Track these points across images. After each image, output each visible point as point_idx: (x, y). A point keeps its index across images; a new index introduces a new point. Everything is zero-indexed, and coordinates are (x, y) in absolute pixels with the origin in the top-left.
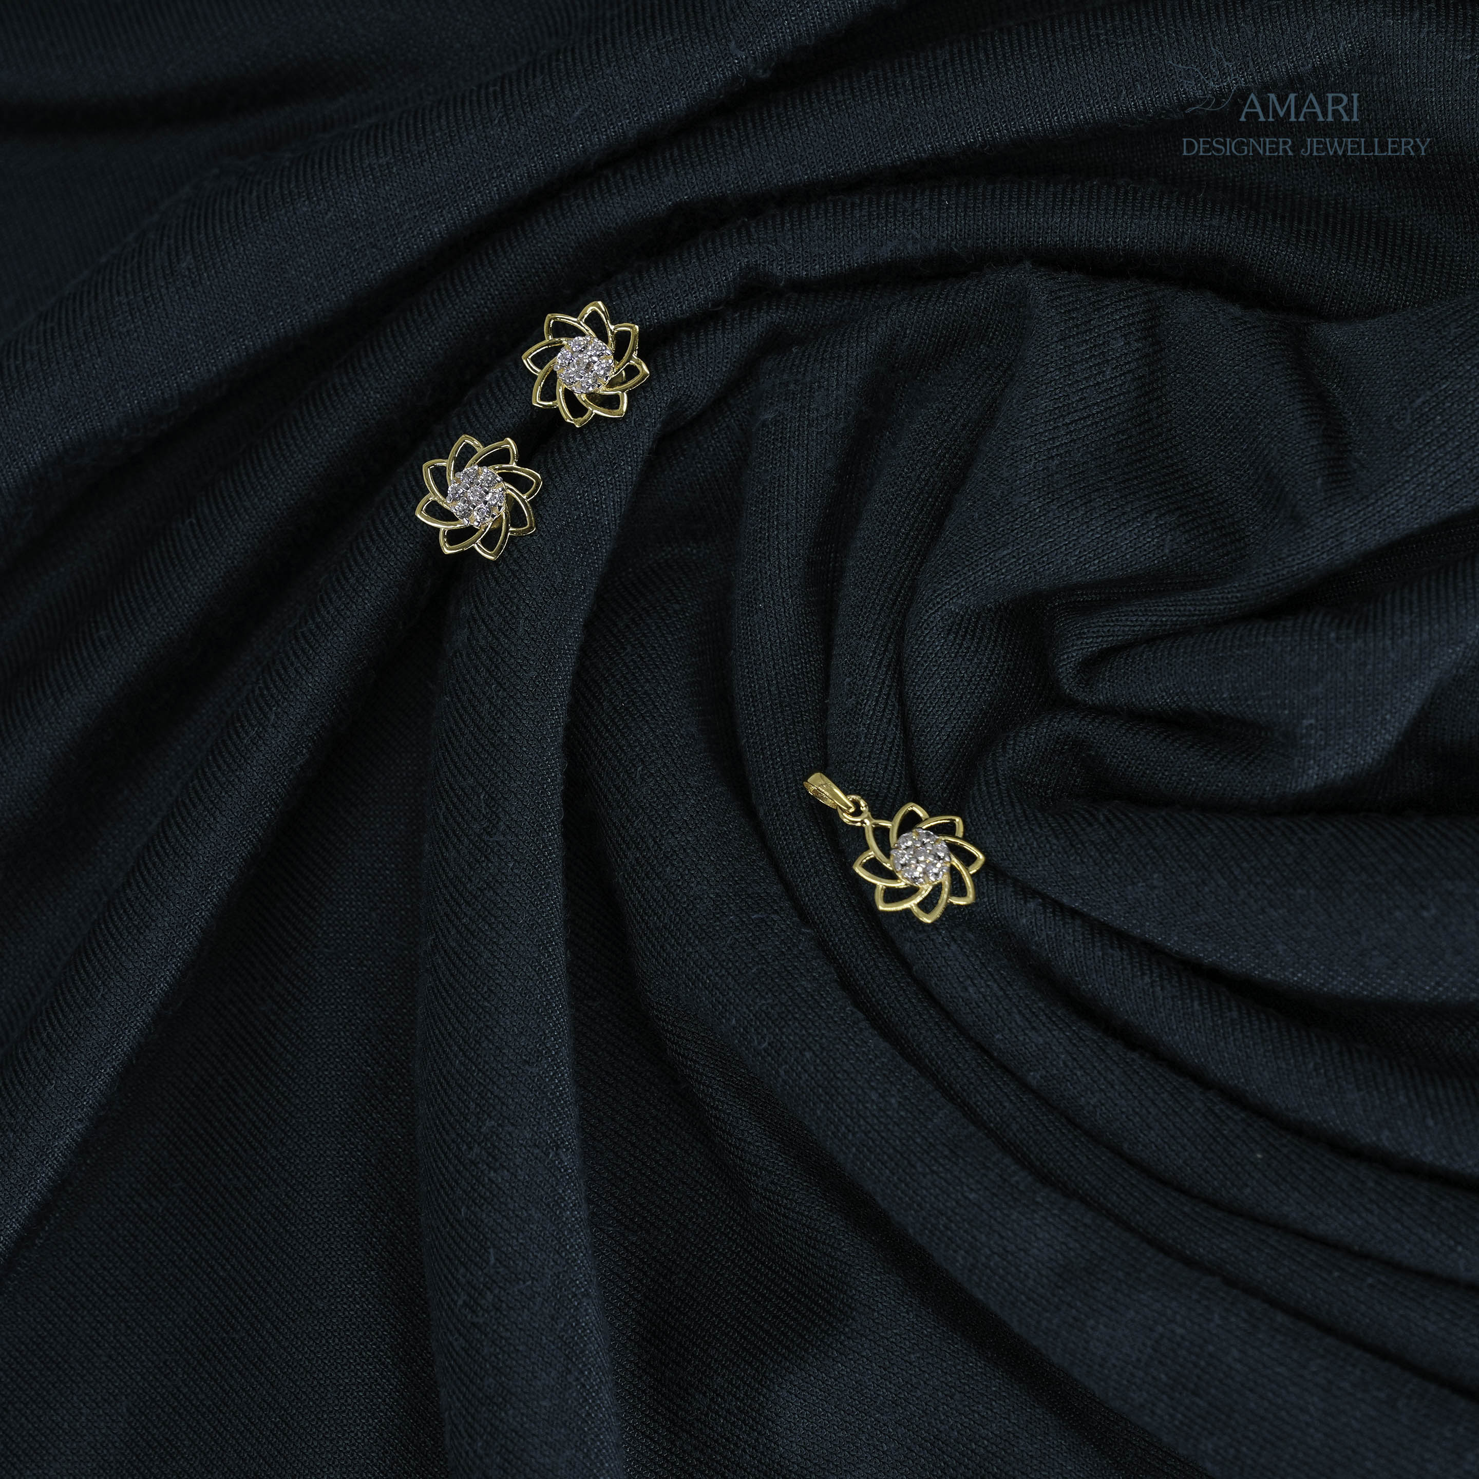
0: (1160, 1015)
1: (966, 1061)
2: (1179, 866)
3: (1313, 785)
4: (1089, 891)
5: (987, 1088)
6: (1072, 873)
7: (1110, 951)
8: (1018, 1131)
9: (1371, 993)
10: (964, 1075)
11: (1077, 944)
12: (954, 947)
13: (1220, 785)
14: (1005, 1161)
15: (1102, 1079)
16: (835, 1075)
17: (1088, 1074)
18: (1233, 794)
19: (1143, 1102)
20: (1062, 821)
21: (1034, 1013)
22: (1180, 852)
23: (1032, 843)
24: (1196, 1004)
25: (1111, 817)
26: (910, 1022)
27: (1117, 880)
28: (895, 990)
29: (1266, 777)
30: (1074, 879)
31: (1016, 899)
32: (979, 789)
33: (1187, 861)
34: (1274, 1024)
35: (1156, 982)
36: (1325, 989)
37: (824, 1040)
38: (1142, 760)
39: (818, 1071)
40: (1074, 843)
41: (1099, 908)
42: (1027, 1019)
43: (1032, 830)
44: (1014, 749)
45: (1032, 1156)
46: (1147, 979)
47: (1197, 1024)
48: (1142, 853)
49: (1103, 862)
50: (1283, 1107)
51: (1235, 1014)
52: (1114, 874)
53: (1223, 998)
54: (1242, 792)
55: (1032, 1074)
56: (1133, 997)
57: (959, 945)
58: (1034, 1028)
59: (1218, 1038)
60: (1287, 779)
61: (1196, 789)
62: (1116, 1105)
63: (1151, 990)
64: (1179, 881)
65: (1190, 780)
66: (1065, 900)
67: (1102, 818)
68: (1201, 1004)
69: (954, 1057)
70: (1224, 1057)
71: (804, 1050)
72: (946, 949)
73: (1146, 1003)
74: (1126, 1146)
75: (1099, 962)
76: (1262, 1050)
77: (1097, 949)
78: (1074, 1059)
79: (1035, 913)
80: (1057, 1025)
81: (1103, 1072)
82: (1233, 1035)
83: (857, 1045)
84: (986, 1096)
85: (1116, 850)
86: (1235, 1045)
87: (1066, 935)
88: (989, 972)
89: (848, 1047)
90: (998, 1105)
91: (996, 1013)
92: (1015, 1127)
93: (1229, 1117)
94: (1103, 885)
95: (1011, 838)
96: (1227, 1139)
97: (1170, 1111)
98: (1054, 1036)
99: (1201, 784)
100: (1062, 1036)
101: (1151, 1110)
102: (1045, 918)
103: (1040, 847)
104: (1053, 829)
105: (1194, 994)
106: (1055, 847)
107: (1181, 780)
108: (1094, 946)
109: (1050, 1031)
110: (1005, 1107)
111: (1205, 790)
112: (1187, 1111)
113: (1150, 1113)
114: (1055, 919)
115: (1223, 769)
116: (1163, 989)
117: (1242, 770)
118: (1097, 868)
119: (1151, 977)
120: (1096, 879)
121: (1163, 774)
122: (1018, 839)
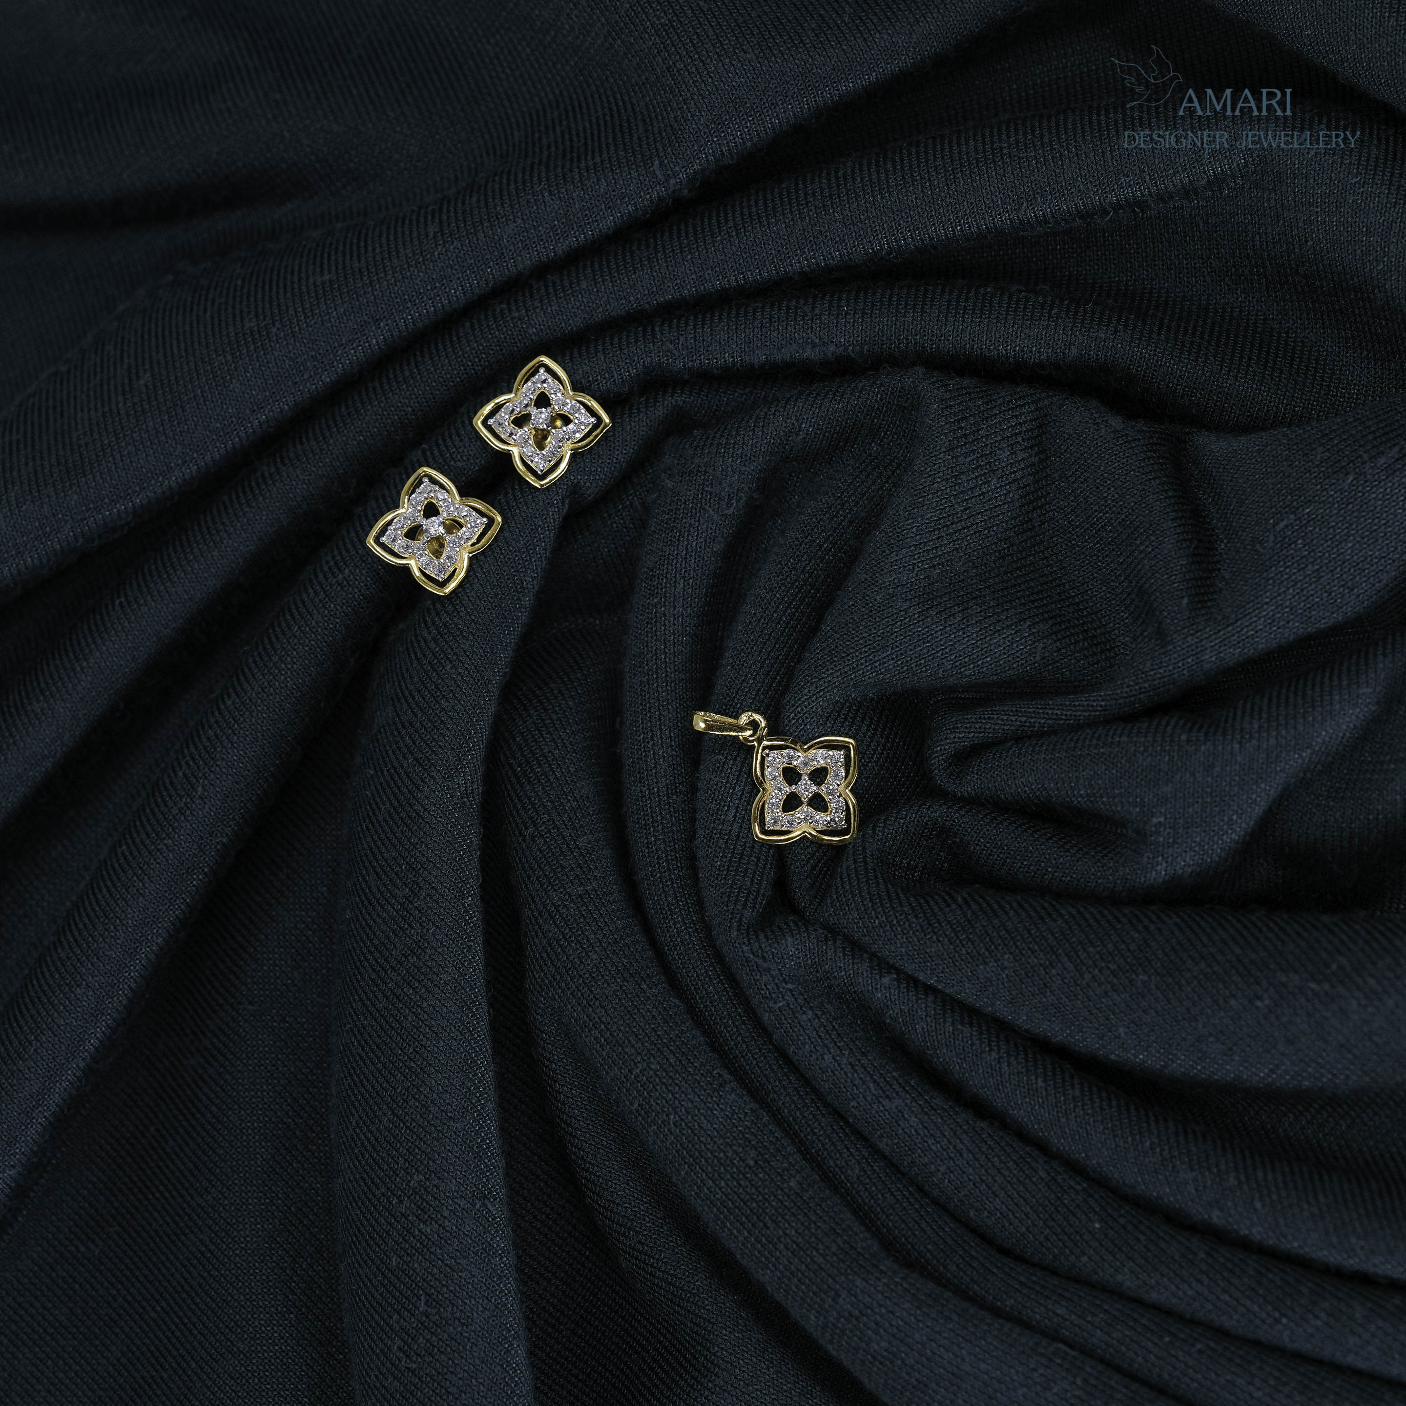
4: (944, 968)
6: (928, 950)
13: (1074, 876)
15: (951, 1147)
17: (939, 1142)
18: (1086, 886)
19: (990, 1171)
20: (922, 901)
21: (888, 1082)
22: (1030, 934)
24: (1040, 1080)
25: (969, 899)
35: (1003, 1058)
42: (881, 1088)
43: (893, 908)
46: (994, 1055)
47: (1040, 1100)
48: (995, 934)
49: (958, 942)
50: (1121, 1181)
51: (1077, 1093)
52: (968, 953)
56: (981, 1071)
58: (887, 1097)
61: (1052, 879)
62: (964, 1172)
65: (1047, 870)
66: (922, 977)
68: (1045, 1081)
69: (810, 1123)
70: (1066, 1133)
73: (993, 1078)
74: (972, 1213)
75: (950, 1037)
76: (1102, 1127)
77: (948, 1025)
93: (1071, 1187)
101: (997, 1178)
102: (899, 993)
105: (1039, 1071)
107: (1038, 869)
108: (945, 1022)
112: (1031, 1180)
113: (995, 1181)
115: (1078, 861)
117: (1096, 863)
119: (998, 1053)
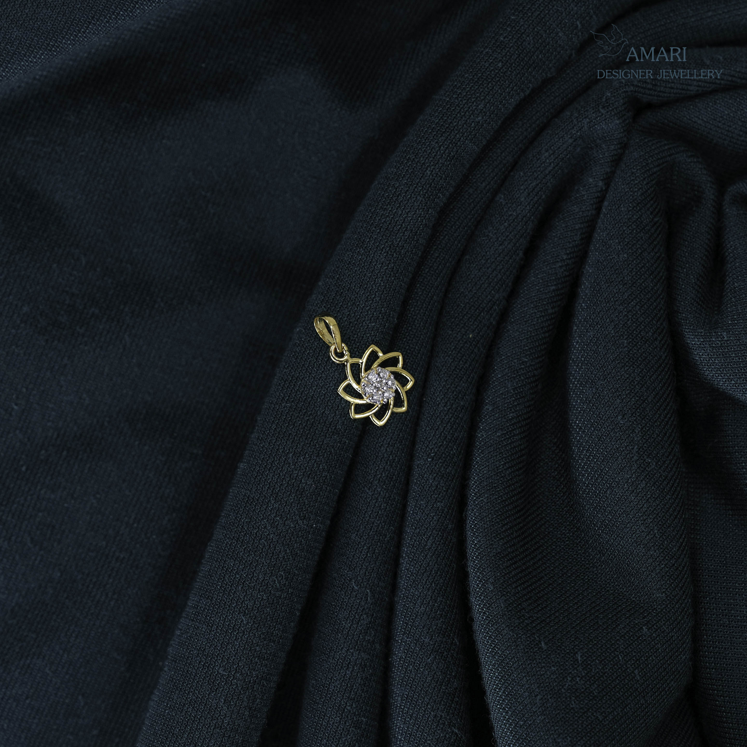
0: (545, 267)
1: (506, 157)
2: (633, 269)
3: (689, 342)
5: (492, 172)
7: (579, 233)
8: (469, 193)
9: (571, 389)
10: (498, 157)
11: (581, 213)
12: (570, 141)
14: (451, 188)
16: (490, 82)
23: (637, 180)
26: (525, 121)
27: (620, 233)
28: (543, 110)
29: (690, 313)
30: (619, 207)
31: (603, 174)
32: (665, 145)
33: (637, 273)
34: (547, 335)
36: (571, 362)
37: (509, 73)
38: (693, 238)
39: (491, 72)
40: (640, 205)
41: (603, 224)
44: (691, 162)
45: (455, 203)
53: (559, 303)
54: (680, 300)
55: (502, 196)
57: (572, 144)
59: (535, 303)
60: (690, 326)
63: (559, 260)
64: (624, 270)
67: (656, 219)
71: (502, 62)
72: (569, 136)
78: (514, 220)
79: (596, 186)
80: (532, 208)
81: (509, 238)
82: (538, 312)
83: (510, 93)
84: (487, 171)
85: (638, 230)
86: (532, 313)
87: (585, 206)
88: (559, 163)
89: (507, 87)
90: (483, 179)
91: (535, 171)
92: (471, 191)
94: (617, 225)
95: (638, 167)
96: (479, 316)
97: (491, 280)
98: (526, 206)
99: (682, 275)
100: (527, 211)
103: (635, 185)
104: (647, 191)
106: (636, 194)
109: (529, 204)
110: (482, 183)
111: (679, 278)
114: (594, 198)
116: (561, 267)
118: (626, 221)
120: (620, 220)
121: (686, 252)
122: (638, 171)
